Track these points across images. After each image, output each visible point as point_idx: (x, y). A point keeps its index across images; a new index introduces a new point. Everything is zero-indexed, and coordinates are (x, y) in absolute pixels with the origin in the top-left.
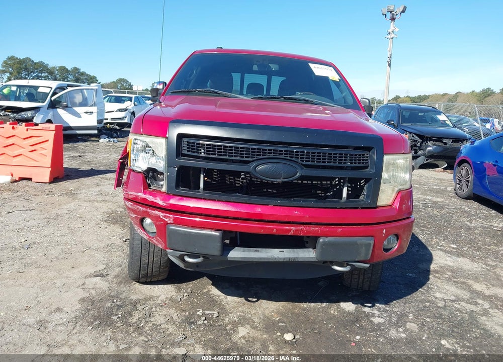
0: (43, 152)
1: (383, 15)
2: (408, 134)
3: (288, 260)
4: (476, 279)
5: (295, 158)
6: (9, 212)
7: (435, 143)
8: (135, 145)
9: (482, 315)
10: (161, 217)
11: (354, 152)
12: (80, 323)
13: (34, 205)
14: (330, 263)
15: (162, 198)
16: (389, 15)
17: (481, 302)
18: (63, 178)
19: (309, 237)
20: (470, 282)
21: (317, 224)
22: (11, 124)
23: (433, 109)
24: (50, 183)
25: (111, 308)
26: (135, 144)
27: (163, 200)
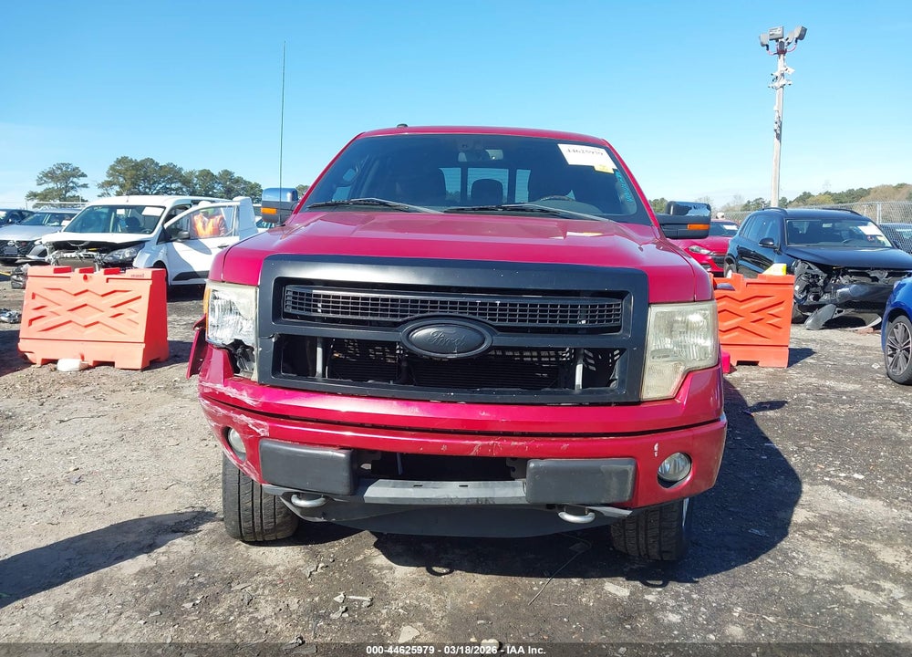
0: (133, 316)
1: (763, 45)
2: (800, 264)
3: (475, 502)
4: (889, 541)
5: (480, 314)
6: (61, 421)
7: (854, 278)
8: (215, 301)
9: (885, 612)
10: (250, 426)
11: (588, 301)
12: (128, 614)
13: (106, 408)
14: (554, 508)
15: (250, 391)
16: (774, 46)
17: (887, 585)
18: (167, 360)
19: (516, 459)
20: (875, 546)
21: (523, 435)
22: (81, 272)
23: (853, 215)
24: (144, 369)
25: (186, 588)
26: (215, 298)
27: (252, 395)
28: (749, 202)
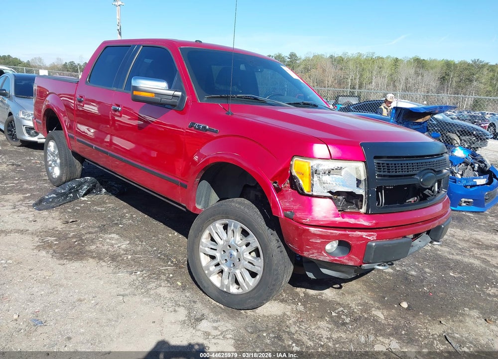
10: (364, 237)
15: (364, 219)
28: (66, 63)
